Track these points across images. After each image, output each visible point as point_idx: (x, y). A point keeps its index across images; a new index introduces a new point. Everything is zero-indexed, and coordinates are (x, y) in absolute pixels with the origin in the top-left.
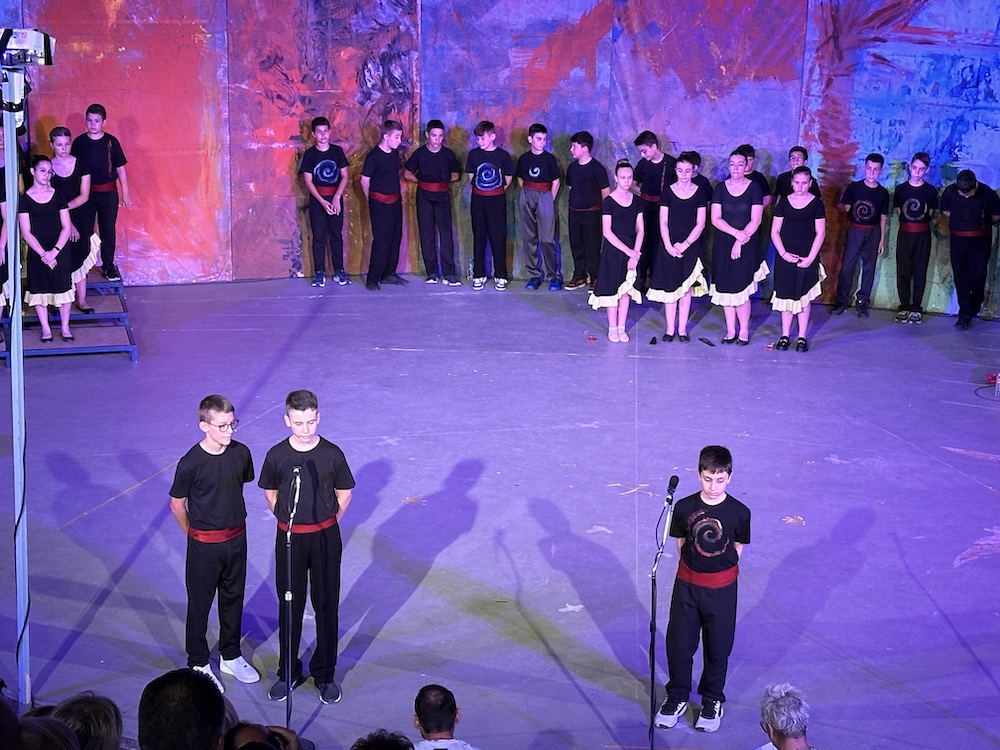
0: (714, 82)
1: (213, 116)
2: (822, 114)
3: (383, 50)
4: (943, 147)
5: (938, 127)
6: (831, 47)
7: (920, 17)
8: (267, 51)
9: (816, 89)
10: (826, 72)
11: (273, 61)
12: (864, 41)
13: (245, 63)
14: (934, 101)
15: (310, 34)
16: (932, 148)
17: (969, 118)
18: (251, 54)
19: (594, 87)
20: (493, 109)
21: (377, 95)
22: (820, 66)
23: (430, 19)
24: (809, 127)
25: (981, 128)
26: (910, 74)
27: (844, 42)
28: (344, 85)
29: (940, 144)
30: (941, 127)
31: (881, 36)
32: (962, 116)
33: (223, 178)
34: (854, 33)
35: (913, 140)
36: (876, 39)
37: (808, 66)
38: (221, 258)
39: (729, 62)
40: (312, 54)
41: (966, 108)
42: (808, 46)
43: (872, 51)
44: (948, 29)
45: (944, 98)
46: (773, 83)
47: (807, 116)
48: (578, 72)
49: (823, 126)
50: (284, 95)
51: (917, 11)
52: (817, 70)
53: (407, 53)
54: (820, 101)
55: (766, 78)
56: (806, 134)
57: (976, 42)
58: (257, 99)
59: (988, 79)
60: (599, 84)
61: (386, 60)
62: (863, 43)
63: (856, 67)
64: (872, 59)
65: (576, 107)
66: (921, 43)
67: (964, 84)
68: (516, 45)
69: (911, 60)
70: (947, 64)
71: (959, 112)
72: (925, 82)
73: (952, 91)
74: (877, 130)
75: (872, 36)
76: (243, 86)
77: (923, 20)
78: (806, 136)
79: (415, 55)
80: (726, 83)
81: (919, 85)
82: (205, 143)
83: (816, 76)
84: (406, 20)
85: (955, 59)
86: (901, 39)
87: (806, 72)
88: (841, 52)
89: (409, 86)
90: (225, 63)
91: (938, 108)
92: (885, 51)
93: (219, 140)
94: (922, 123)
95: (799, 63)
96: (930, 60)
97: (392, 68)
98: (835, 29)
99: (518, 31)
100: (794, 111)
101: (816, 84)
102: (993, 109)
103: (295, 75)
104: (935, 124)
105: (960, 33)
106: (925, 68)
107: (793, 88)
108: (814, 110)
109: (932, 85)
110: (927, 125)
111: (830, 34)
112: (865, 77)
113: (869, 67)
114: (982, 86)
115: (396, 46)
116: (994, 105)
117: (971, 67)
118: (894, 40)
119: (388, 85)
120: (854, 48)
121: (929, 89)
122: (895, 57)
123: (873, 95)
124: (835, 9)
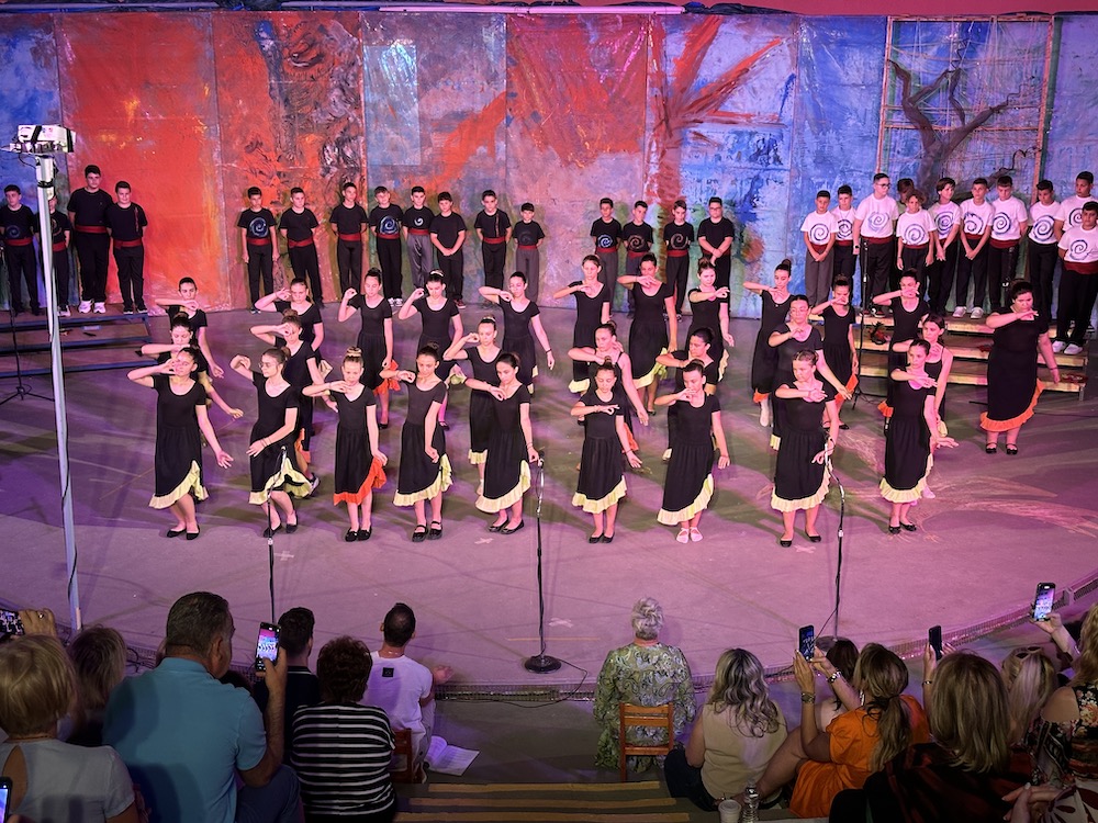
0: (581, 155)
1: (211, 188)
2: (658, 176)
3: (338, 136)
4: (746, 197)
5: (742, 184)
6: (663, 127)
7: (726, 104)
8: (250, 138)
9: (654, 158)
10: (660, 146)
11: (255, 146)
12: (687, 123)
13: (234, 147)
14: (738, 165)
15: (282, 125)
16: (738, 198)
17: (762, 176)
18: (238, 141)
19: (494, 161)
20: (422, 178)
21: (334, 170)
22: (657, 141)
23: (372, 112)
24: (650, 186)
25: (772, 183)
26: (720, 146)
27: (673, 124)
28: (309, 163)
29: (743, 196)
30: (744, 184)
31: (699, 119)
32: (758, 175)
33: (221, 235)
34: (680, 116)
36: (695, 121)
37: (648, 142)
38: (222, 294)
39: (591, 140)
40: (284, 140)
41: (761, 169)
42: (647, 127)
43: (693, 129)
44: (746, 112)
45: (745, 163)
46: (624, 155)
47: (649, 178)
48: (482, 150)
49: (660, 185)
50: (264, 171)
51: (724, 99)
52: (655, 144)
53: (355, 138)
54: (657, 167)
55: (618, 151)
56: (648, 191)
57: (766, 122)
58: (244, 174)
59: (775, 148)
60: (498, 158)
61: (340, 144)
62: (686, 124)
63: (681, 142)
64: (693, 135)
65: (482, 175)
66: (727, 123)
67: (759, 152)
68: (436, 130)
69: (721, 136)
70: (746, 138)
71: (756, 173)
72: (731, 151)
73: (750, 157)
74: (699, 187)
75: (693, 118)
76: (234, 165)
77: (728, 106)
78: (649, 192)
79: (362, 139)
80: (590, 155)
81: (728, 154)
82: (207, 208)
83: (654, 149)
84: (354, 113)
85: (752, 134)
86: (713, 121)
87: (647, 146)
88: (671, 131)
89: (358, 162)
90: (218, 148)
91: (741, 170)
92: (703, 129)
93: (217, 206)
94: (730, 182)
95: (642, 139)
96: (734, 135)
97: (345, 149)
98: (666, 115)
99: (437, 120)
100: (639, 174)
101: (654, 154)
102: (780, 170)
103: (272, 156)
104: (739, 182)
105: (755, 116)
106: (731, 141)
107: (637, 160)
108: (653, 173)
109: (736, 154)
110: (733, 183)
111: (663, 118)
112: (689, 149)
113: (691, 141)
114: (771, 153)
115: (346, 133)
116: (780, 167)
117: (763, 140)
118: (708, 121)
119: (342, 161)
120: (680, 128)
121: (734, 156)
122: (710, 134)
123: (695, 161)
124: (666, 99)
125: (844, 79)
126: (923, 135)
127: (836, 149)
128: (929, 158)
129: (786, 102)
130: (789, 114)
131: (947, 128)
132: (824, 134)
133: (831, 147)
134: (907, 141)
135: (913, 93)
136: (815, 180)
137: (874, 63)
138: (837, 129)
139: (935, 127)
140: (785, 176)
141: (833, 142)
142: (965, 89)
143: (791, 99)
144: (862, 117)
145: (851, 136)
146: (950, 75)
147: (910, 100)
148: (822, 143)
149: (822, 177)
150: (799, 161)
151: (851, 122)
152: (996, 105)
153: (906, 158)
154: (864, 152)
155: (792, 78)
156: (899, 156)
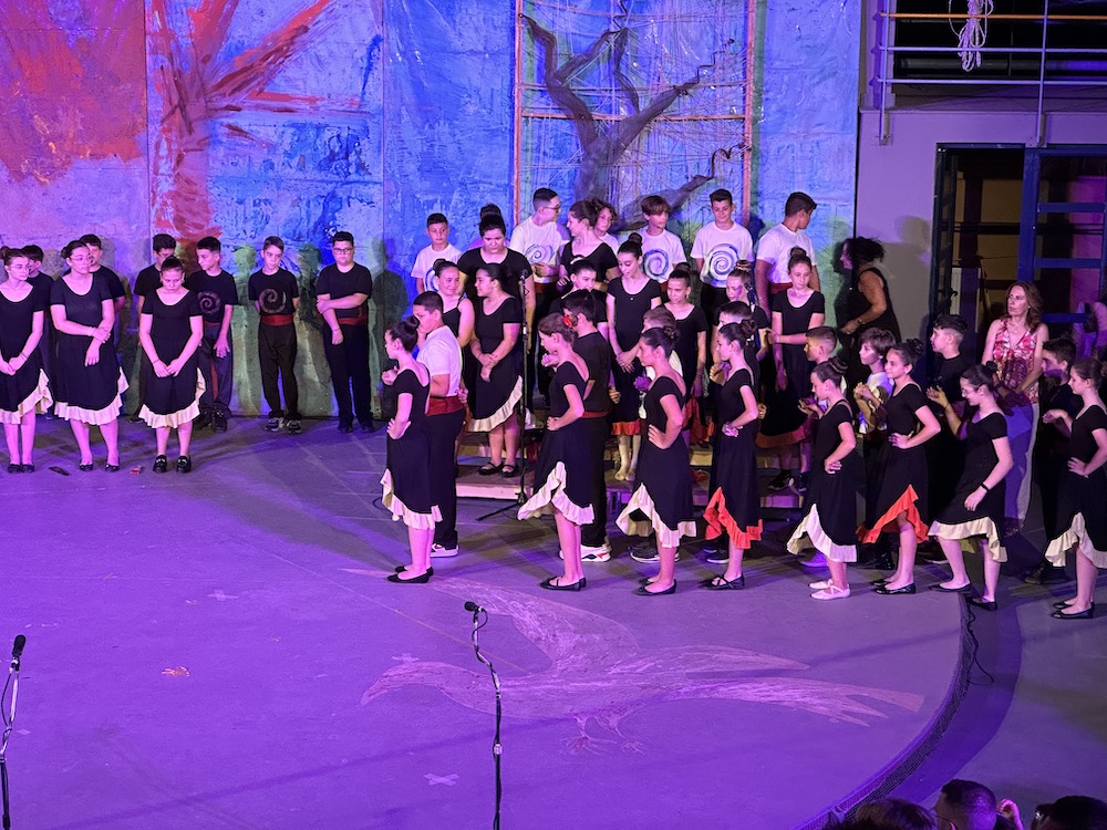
0: (42, 162)
2: (175, 195)
4: (316, 227)
5: (309, 206)
6: (178, 116)
7: (276, 81)
9: (165, 167)
10: (174, 147)
12: (216, 110)
16: (304, 228)
17: (340, 193)
22: (167, 139)
24: (162, 211)
25: (355, 204)
26: (272, 147)
27: (194, 111)
29: (312, 224)
30: (312, 205)
31: (234, 104)
32: (334, 192)
34: (202, 100)
35: (282, 221)
36: (228, 108)
37: (153, 141)
39: (59, 138)
41: (337, 182)
42: (151, 118)
43: (225, 121)
44: (309, 94)
45: (312, 173)
46: (113, 161)
47: (158, 198)
49: (177, 210)
51: (273, 73)
52: (164, 145)
54: (171, 180)
55: (105, 156)
56: (159, 220)
57: (341, 108)
59: (358, 149)
62: (214, 112)
63: (211, 140)
64: (227, 130)
66: (280, 110)
67: (332, 157)
69: (271, 131)
70: (312, 133)
71: (330, 188)
73: (320, 164)
74: (241, 212)
75: (225, 104)
77: (280, 84)
80: (58, 163)
81: (283, 159)
83: (163, 152)
85: (319, 128)
86: (257, 107)
87: (152, 148)
88: (190, 123)
91: (307, 184)
92: (243, 120)
94: (290, 202)
95: (143, 136)
96: (292, 130)
98: (181, 98)
100: (142, 192)
101: (164, 161)
102: (366, 183)
104: (305, 202)
105: (323, 99)
106: (288, 139)
107: (138, 167)
108: (166, 191)
109: (297, 159)
110: (296, 203)
111: (176, 102)
112: (221, 152)
113: (224, 139)
114: (352, 158)
116: (367, 178)
117: (338, 136)
118: (250, 108)
120: (204, 118)
121: (294, 162)
122: (254, 128)
123: (232, 171)
124: (179, 74)
125: (457, 44)
126: (579, 128)
127: (451, 149)
128: (591, 163)
129: (370, 79)
130: (376, 97)
131: (614, 118)
132: (431, 127)
133: (443, 146)
134: (556, 136)
135: (561, 63)
136: (423, 198)
137: (501, 18)
138: (450, 120)
139: (596, 115)
140: (376, 193)
141: (446, 139)
142: (636, 59)
143: (377, 73)
144: (486, 101)
145: (472, 130)
146: (612, 38)
147: (557, 76)
148: (431, 143)
149: (433, 192)
150: (395, 168)
151: (471, 109)
152: (680, 84)
153: (557, 163)
154: (493, 154)
155: (376, 41)
156: (546, 159)
